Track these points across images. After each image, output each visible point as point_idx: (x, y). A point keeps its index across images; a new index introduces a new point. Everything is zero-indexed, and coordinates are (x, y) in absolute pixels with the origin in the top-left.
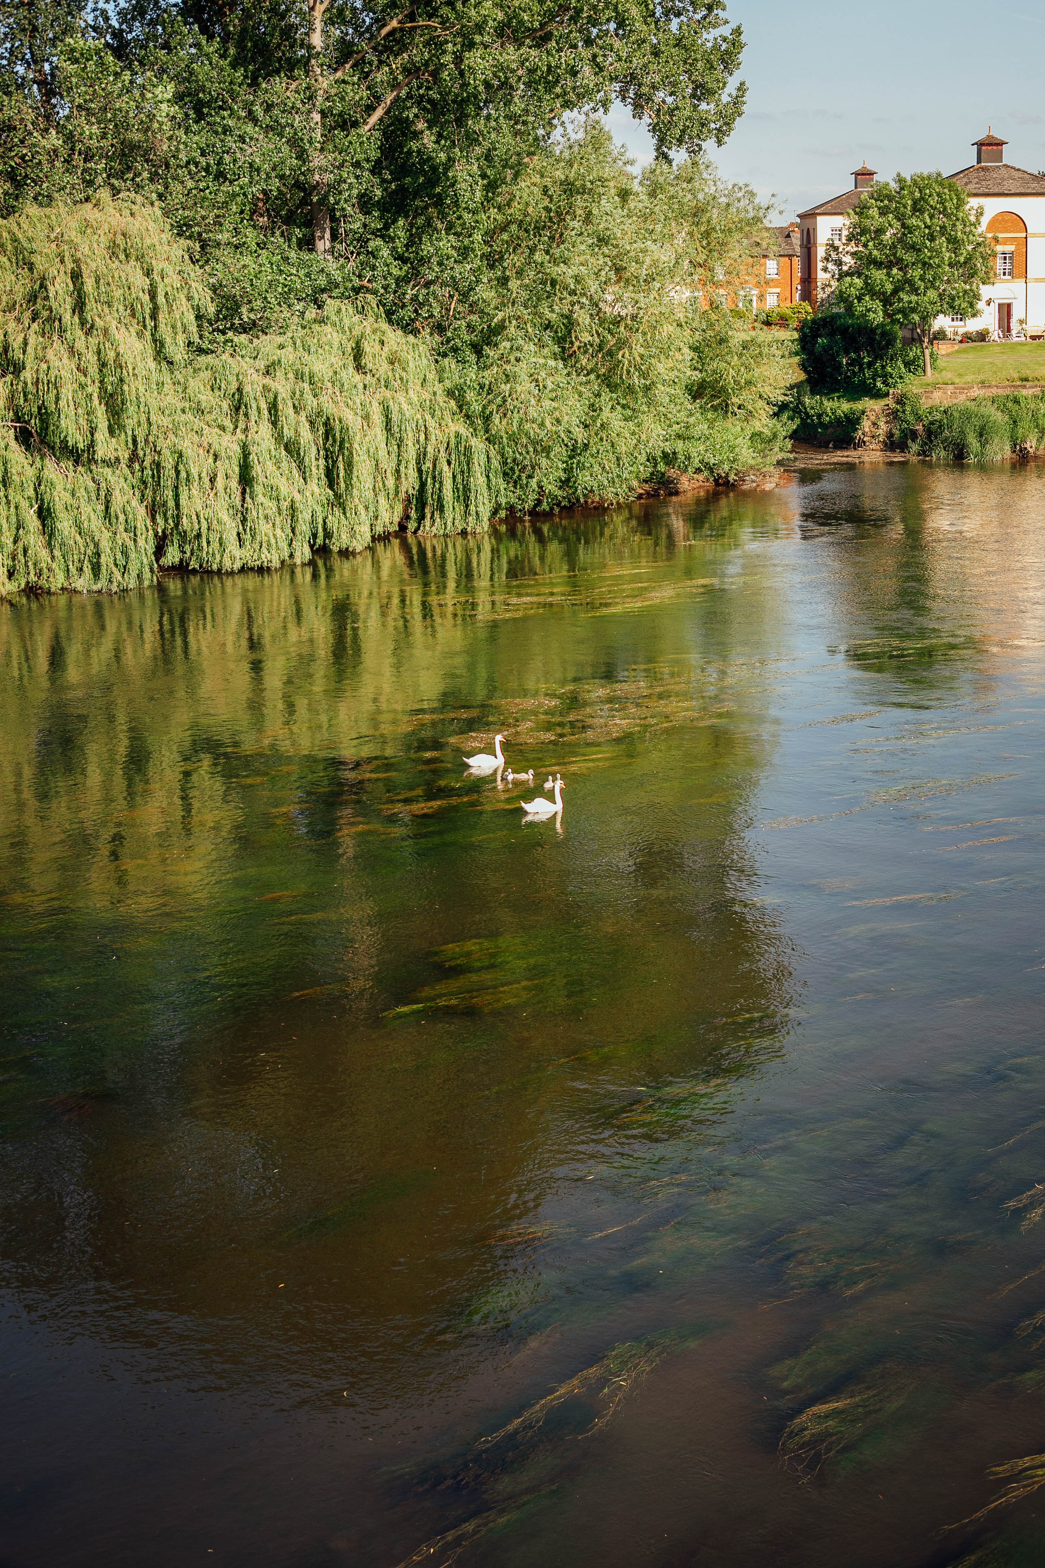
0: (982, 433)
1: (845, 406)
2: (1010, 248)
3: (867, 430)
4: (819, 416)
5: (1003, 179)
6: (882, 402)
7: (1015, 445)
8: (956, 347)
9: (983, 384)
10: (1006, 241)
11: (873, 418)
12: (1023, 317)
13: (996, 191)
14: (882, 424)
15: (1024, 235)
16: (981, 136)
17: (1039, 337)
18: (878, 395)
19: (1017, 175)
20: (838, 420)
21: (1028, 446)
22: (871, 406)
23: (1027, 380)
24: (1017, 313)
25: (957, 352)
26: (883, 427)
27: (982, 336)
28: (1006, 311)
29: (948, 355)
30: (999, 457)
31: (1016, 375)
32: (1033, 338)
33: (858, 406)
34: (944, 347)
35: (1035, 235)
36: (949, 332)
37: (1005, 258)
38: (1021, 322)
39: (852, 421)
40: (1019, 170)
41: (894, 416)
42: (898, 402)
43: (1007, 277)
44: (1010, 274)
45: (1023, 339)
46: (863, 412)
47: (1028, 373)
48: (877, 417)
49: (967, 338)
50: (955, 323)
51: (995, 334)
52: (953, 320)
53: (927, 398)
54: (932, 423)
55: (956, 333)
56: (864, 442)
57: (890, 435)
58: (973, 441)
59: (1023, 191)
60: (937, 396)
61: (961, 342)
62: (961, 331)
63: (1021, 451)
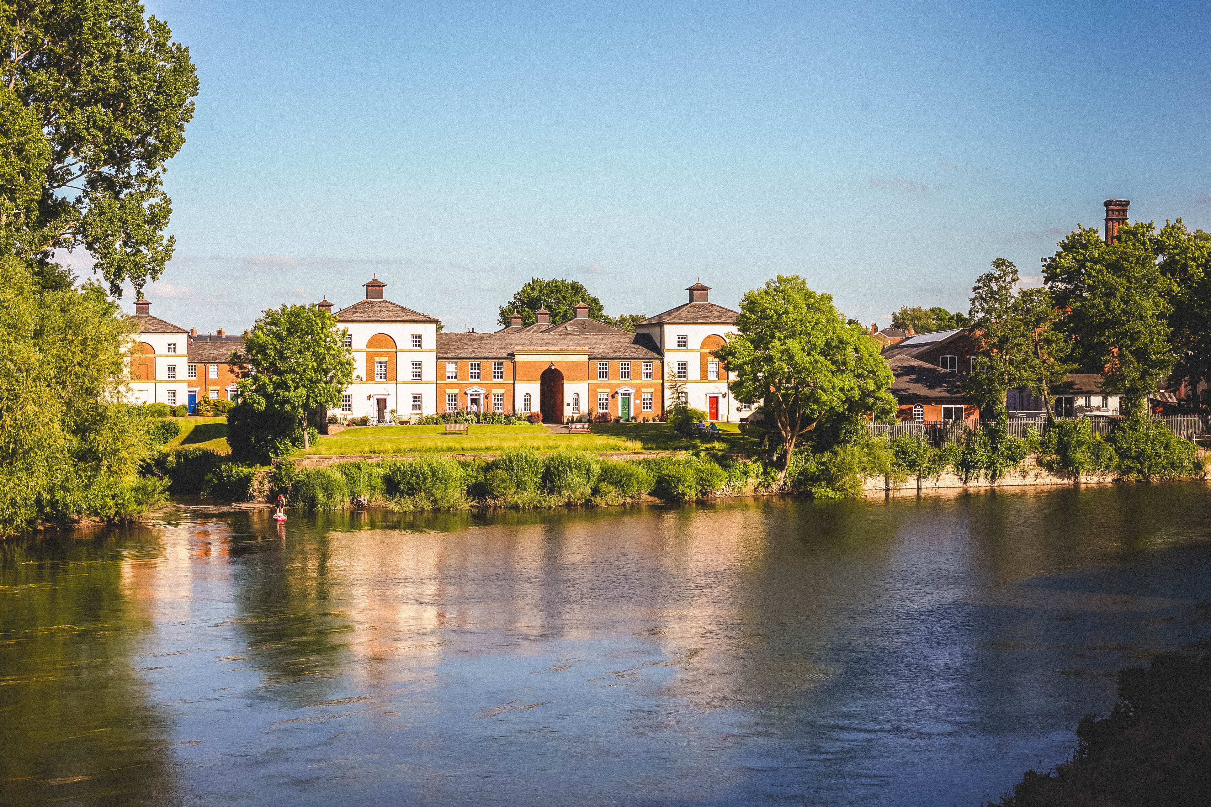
0: (328, 490)
1: (246, 470)
2: (385, 359)
3: (256, 487)
4: (228, 477)
5: (381, 310)
6: (267, 468)
7: (353, 499)
8: (343, 429)
9: (342, 455)
10: (381, 354)
11: (260, 479)
12: (394, 408)
13: (374, 318)
14: (266, 483)
15: (394, 350)
16: (369, 280)
17: (406, 423)
18: (266, 461)
19: (391, 307)
20: (240, 479)
21: (362, 499)
22: (260, 471)
23: (374, 452)
24: (390, 405)
25: (343, 432)
26: (267, 485)
27: (364, 422)
28: (381, 403)
29: (335, 435)
30: (340, 507)
31: (367, 449)
32: (401, 423)
33: (252, 470)
34: (334, 429)
35: (402, 350)
36: (340, 418)
37: (381, 366)
38: (392, 412)
39: (247, 480)
40: (394, 304)
41: (274, 478)
42: (278, 468)
43: (383, 380)
44: (385, 377)
45: (393, 423)
46: (254, 474)
47: (377, 447)
48: (263, 478)
49: (353, 423)
50: (345, 412)
51: (374, 421)
52: (343, 410)
53: (299, 464)
54: (297, 482)
55: (345, 419)
56: (254, 496)
57: (271, 490)
58: (321, 496)
59: (394, 319)
60: (306, 463)
61: (348, 425)
62: (349, 418)
63: (357, 502)
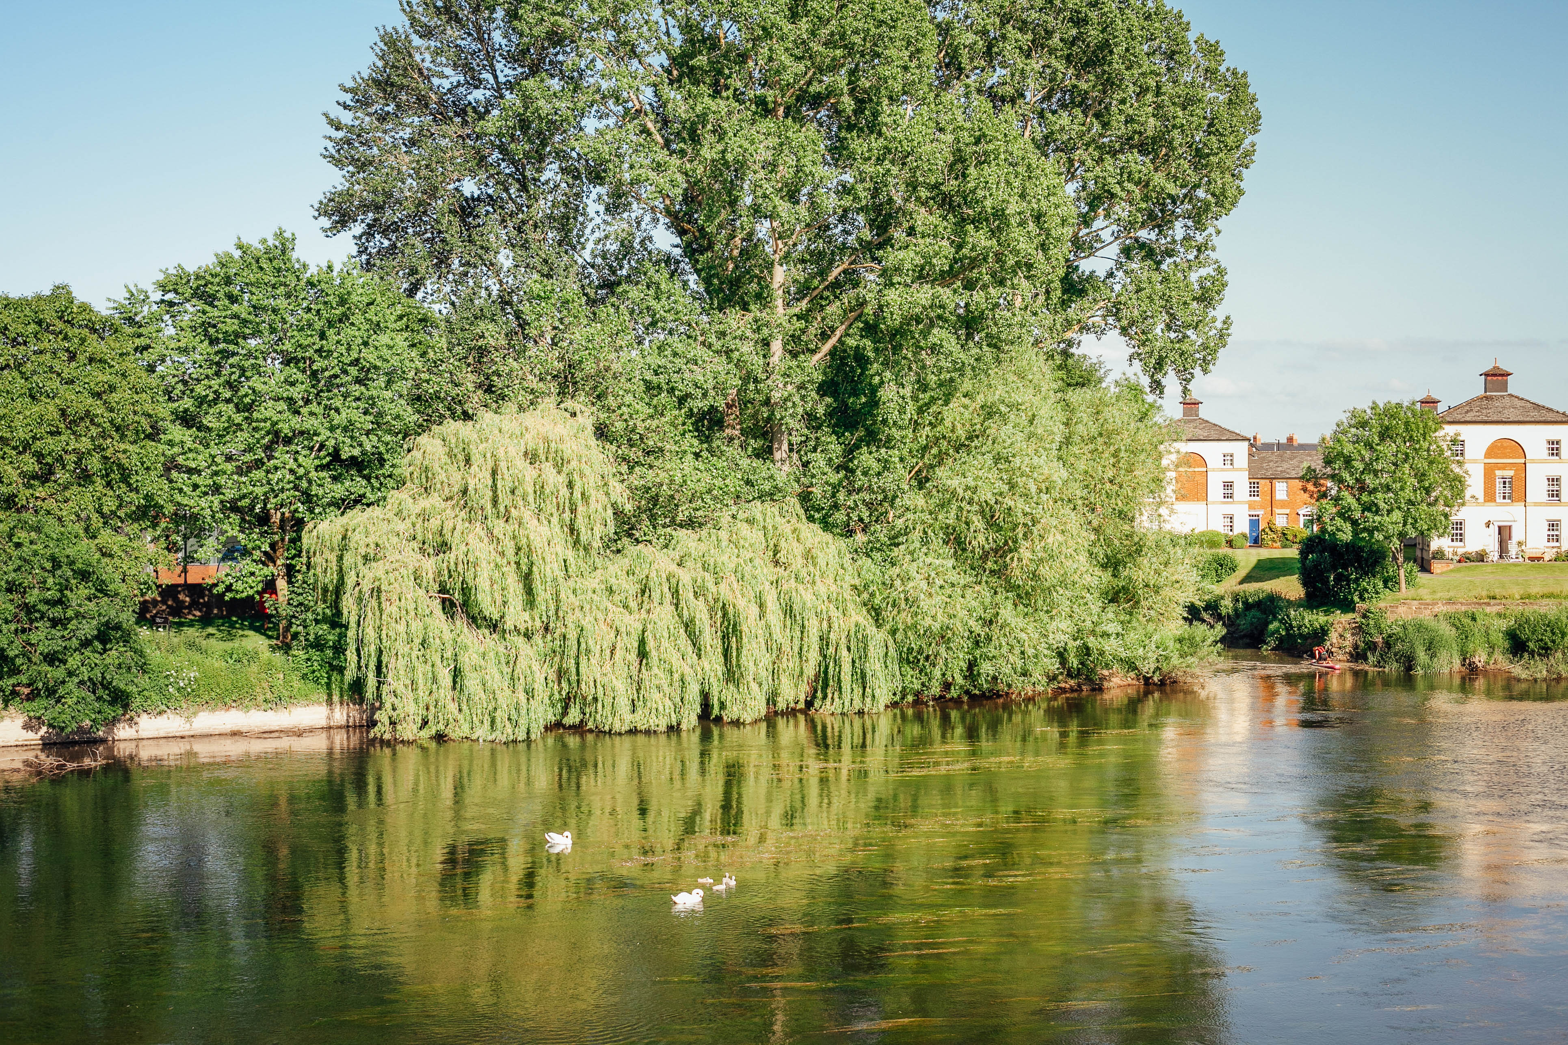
0: (1431, 647)
1: (1323, 619)
2: (1510, 473)
3: (1334, 641)
4: (1299, 627)
5: (1504, 408)
6: (1350, 616)
7: (1465, 659)
8: (1452, 566)
9: (1450, 601)
10: (1504, 467)
11: (1340, 630)
12: (1522, 539)
13: (1495, 418)
14: (1348, 635)
15: (1522, 461)
16: (1488, 367)
17: (1539, 559)
18: (1347, 606)
19: (1519, 403)
20: (1315, 632)
21: (1476, 660)
22: (1341, 620)
23: (1494, 598)
24: (1517, 535)
25: (1452, 571)
26: (1349, 640)
27: (1481, 557)
28: (1504, 533)
29: (1441, 574)
30: (1446, 670)
31: (1484, 593)
32: (1532, 559)
33: (1330, 619)
34: (1439, 566)
35: (1533, 461)
36: (1448, 552)
37: (1504, 483)
38: (1520, 544)
39: (1324, 631)
40: (1523, 399)
41: (1359, 629)
42: (1364, 616)
43: (1507, 501)
44: (1510, 498)
45: (1521, 559)
46: (1332, 624)
47: (1498, 592)
48: (1345, 629)
49: (1466, 558)
50: (1455, 544)
51: (1494, 556)
52: (1452, 540)
53: (1392, 612)
54: (1390, 636)
55: (1455, 553)
57: (1356, 647)
58: (1422, 656)
59: (1523, 419)
60: (1402, 610)
61: (1459, 561)
62: (1461, 551)
63: (1470, 664)
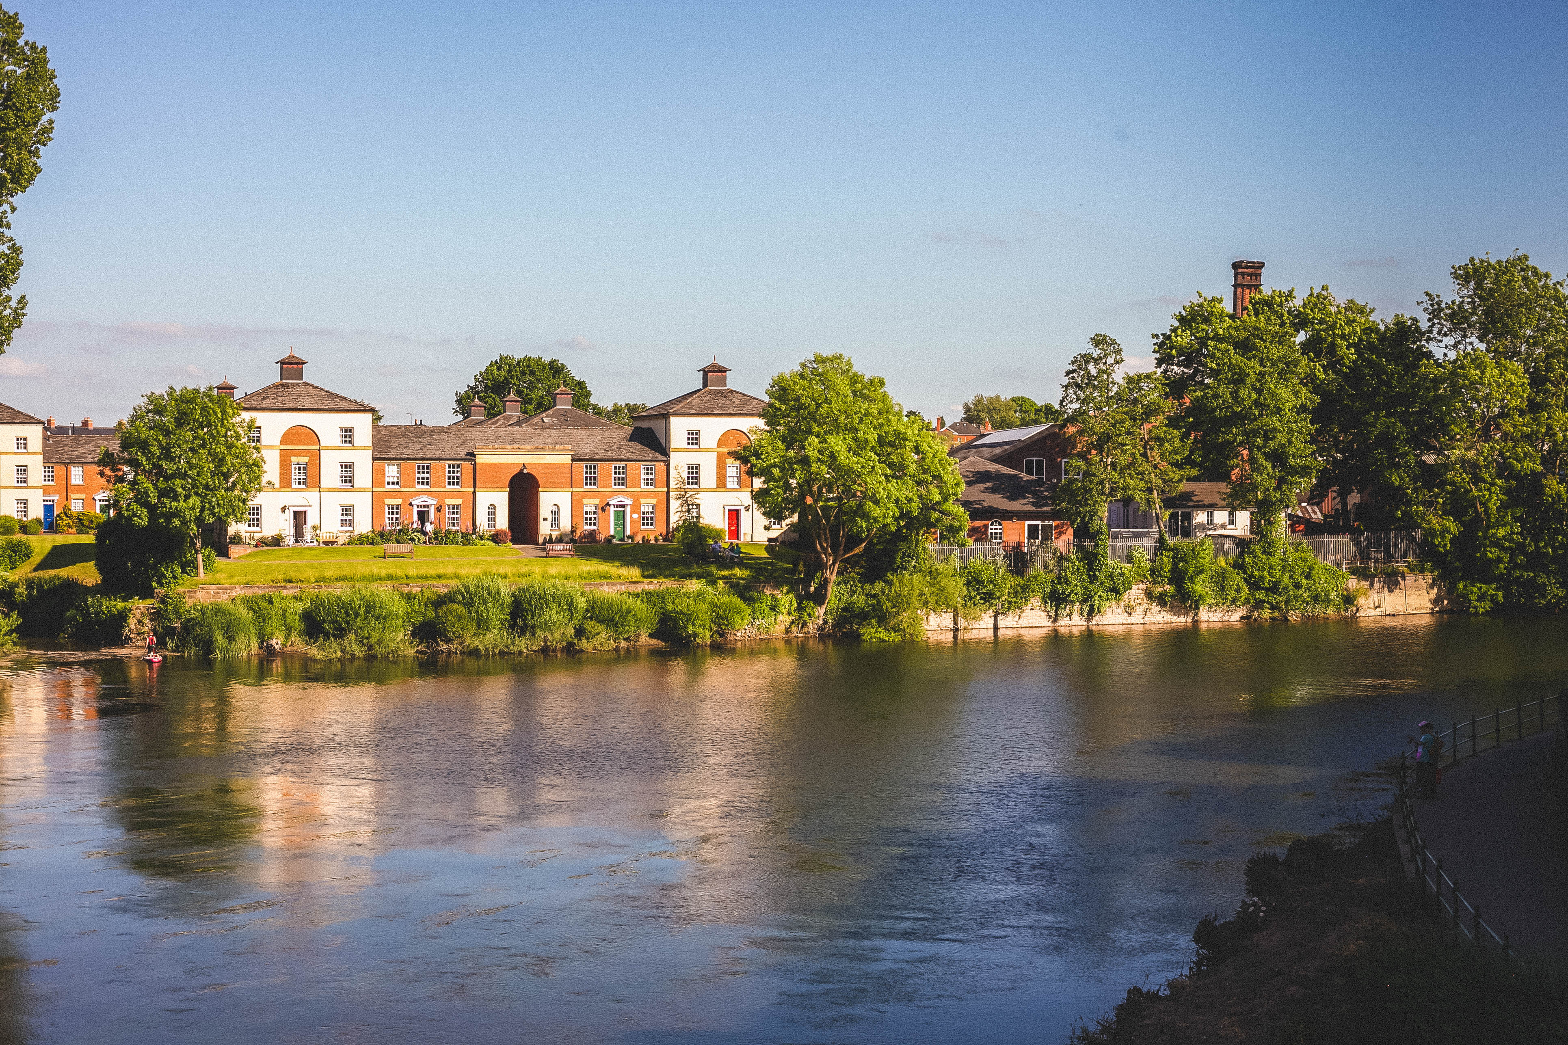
0: (230, 632)
1: (120, 605)
2: (306, 459)
3: (133, 627)
4: (97, 614)
5: (299, 396)
6: (149, 602)
7: (262, 642)
8: (249, 551)
9: (248, 585)
10: (299, 453)
11: (138, 616)
12: (317, 523)
13: (291, 406)
14: (147, 621)
15: (317, 447)
16: (284, 355)
17: (333, 543)
18: (147, 593)
19: (313, 391)
20: (113, 616)
21: (273, 642)
22: (139, 606)
23: (290, 581)
24: (312, 519)
25: (248, 555)
27: (277, 541)
28: (300, 517)
29: (239, 558)
30: (244, 653)
31: (280, 577)
32: (326, 543)
33: (129, 605)
34: (237, 550)
35: (328, 448)
36: (245, 537)
37: (300, 469)
38: (315, 528)
39: (122, 617)
40: (317, 387)
41: (157, 615)
42: (163, 601)
43: (302, 486)
44: (305, 483)
45: (316, 543)
46: (130, 610)
47: (293, 575)
48: (143, 615)
49: (263, 542)
50: (252, 529)
51: (290, 540)
52: (249, 525)
53: (190, 597)
54: (189, 620)
55: (252, 538)
56: (131, 639)
58: (219, 638)
59: (316, 406)
60: (200, 595)
61: (256, 546)
62: (257, 536)
63: (267, 647)
